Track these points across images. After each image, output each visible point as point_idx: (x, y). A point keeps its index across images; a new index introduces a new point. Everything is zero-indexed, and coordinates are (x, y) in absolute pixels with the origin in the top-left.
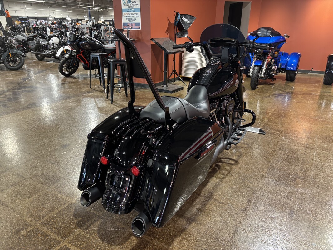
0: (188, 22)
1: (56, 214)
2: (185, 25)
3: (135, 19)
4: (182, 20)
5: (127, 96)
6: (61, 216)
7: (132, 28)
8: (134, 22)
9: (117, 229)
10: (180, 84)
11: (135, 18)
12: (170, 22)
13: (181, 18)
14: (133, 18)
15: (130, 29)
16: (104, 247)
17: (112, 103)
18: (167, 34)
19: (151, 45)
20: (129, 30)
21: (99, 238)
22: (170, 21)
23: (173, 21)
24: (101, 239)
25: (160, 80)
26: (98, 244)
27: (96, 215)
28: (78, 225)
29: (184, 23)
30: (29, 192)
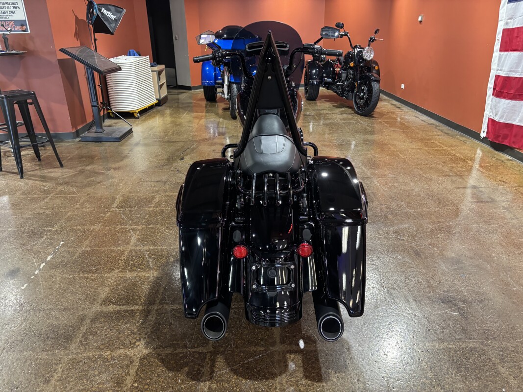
0: (113, 17)
1: (135, 382)
2: (110, 23)
3: (12, 13)
4: (102, 14)
5: (40, 160)
6: (148, 381)
7: (11, 31)
8: (11, 18)
9: (258, 356)
10: (119, 125)
11: (12, 10)
12: (78, 18)
13: (100, 10)
14: (7, 10)
15: (8, 33)
16: (266, 385)
17: (22, 177)
18: (78, 40)
19: (58, 60)
20: (6, 35)
21: (246, 379)
22: (78, 16)
23: (83, 16)
24: (248, 378)
25: (83, 123)
26: (252, 387)
27: (206, 354)
28: (193, 379)
29: (107, 19)
30: (36, 374)
